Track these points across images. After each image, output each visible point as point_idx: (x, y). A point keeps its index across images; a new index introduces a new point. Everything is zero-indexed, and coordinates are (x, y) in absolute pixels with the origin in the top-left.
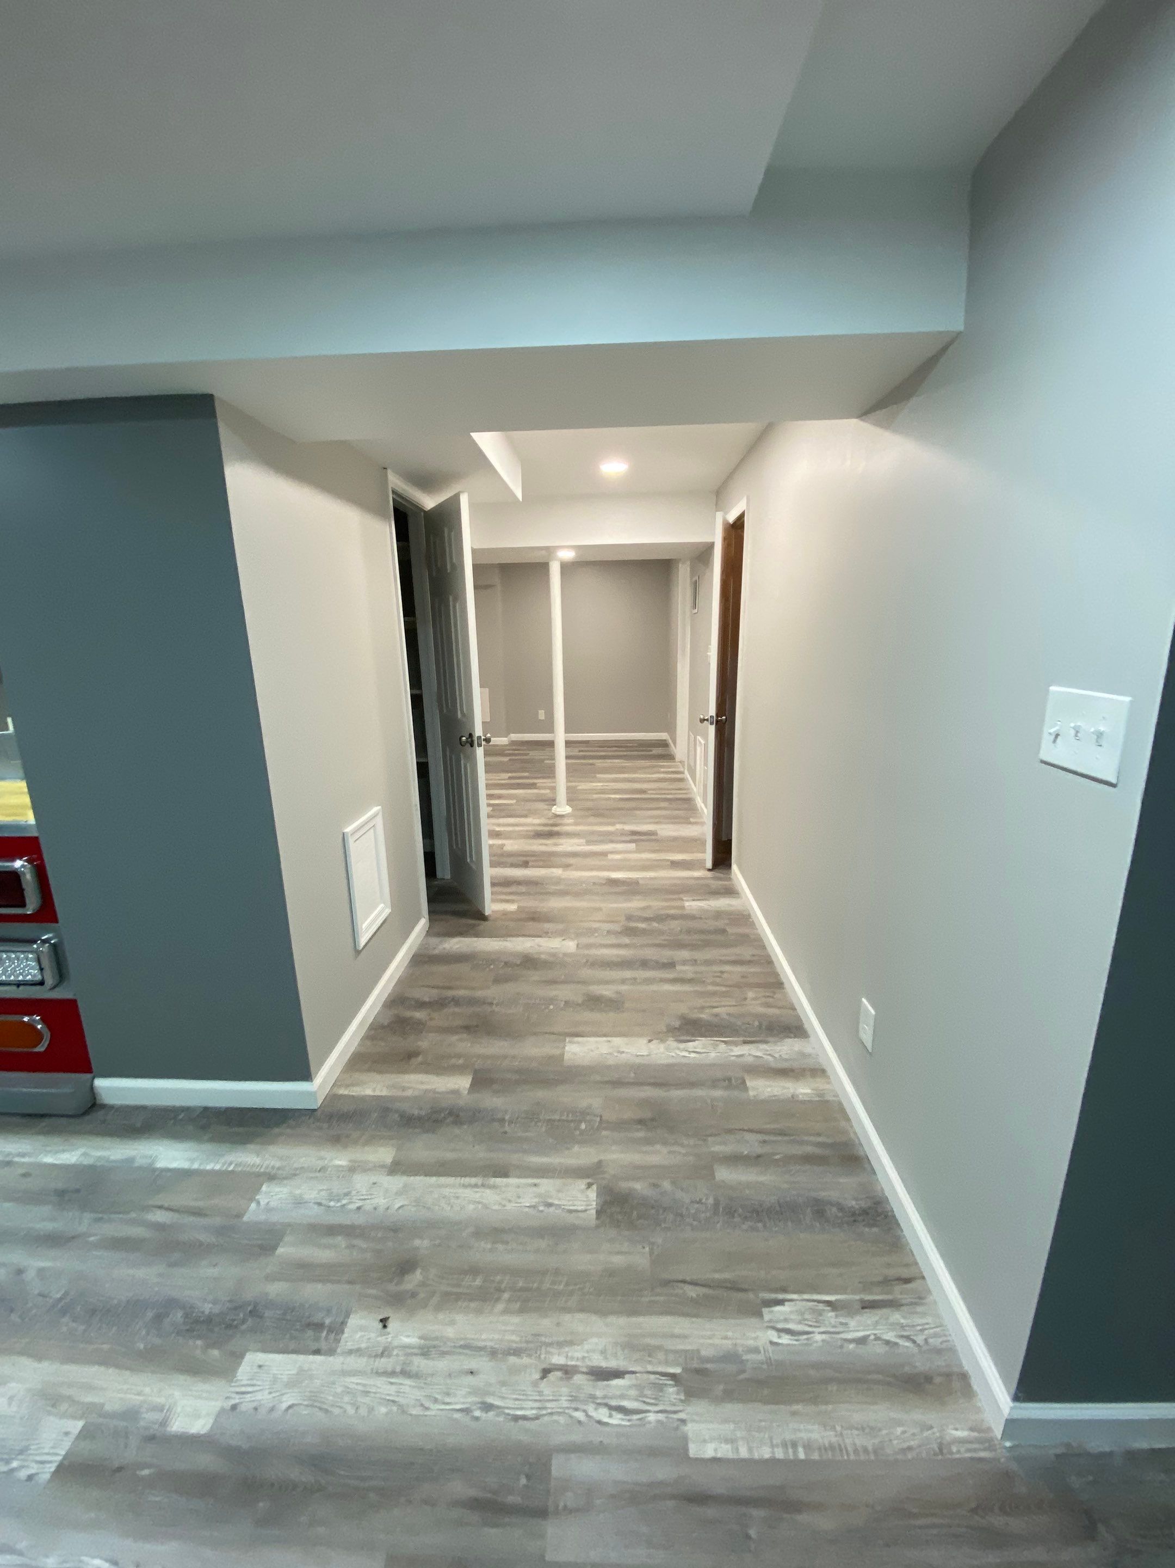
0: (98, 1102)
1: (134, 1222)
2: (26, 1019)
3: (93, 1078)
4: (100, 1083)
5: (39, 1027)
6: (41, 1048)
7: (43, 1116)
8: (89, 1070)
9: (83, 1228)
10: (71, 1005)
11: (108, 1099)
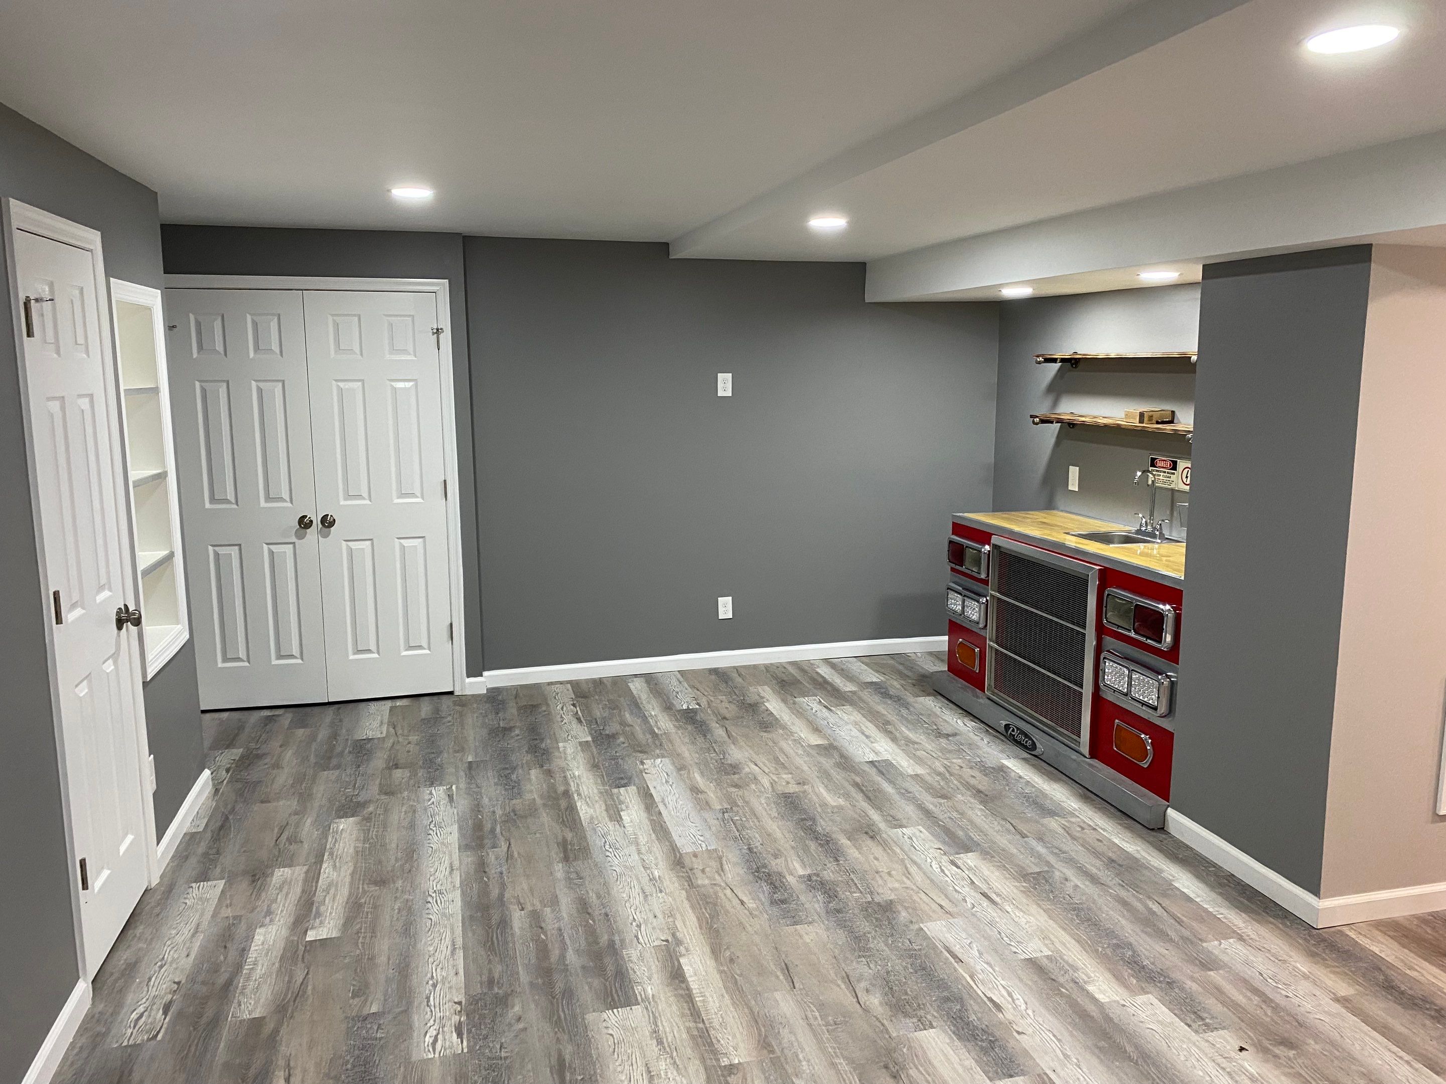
0: (1164, 826)
1: (1140, 900)
2: (1143, 736)
3: (1168, 806)
4: (1170, 812)
5: (1148, 748)
6: (1145, 764)
8: (1166, 797)
9: (1110, 884)
10: (1171, 735)
11: (1172, 829)
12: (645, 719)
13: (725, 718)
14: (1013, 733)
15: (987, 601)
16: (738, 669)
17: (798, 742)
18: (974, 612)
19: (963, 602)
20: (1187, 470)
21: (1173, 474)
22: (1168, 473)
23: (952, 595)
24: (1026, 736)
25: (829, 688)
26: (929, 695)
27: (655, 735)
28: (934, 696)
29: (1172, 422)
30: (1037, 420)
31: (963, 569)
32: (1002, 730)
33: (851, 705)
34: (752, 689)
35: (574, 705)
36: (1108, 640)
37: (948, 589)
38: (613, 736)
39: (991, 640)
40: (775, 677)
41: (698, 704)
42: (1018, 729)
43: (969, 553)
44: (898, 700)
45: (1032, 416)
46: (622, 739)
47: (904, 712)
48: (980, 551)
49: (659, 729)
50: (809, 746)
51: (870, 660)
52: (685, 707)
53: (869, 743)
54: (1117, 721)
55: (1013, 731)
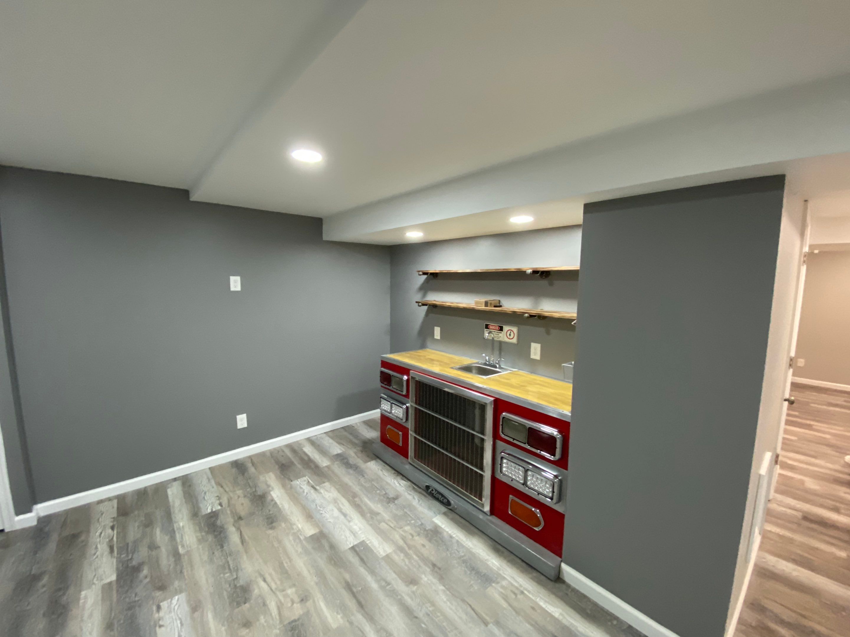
0: (561, 576)
2: (533, 509)
3: (561, 561)
4: (564, 566)
5: (538, 515)
6: (537, 529)
7: (535, 569)
8: (560, 556)
10: (561, 516)
11: (567, 579)
12: (172, 533)
13: (240, 518)
14: (432, 492)
15: (407, 407)
16: (253, 458)
17: (296, 536)
18: (398, 412)
19: (391, 407)
20: (510, 331)
21: (501, 333)
22: (497, 332)
23: (383, 401)
24: (443, 495)
25: (313, 466)
26: (372, 459)
27: (177, 556)
28: (375, 459)
29: (500, 306)
30: (420, 304)
31: (391, 388)
32: (424, 488)
33: (329, 480)
34: (262, 478)
35: (112, 528)
36: (499, 443)
37: (381, 398)
38: (137, 569)
39: (411, 431)
40: (277, 462)
41: (220, 504)
42: (436, 490)
43: (393, 380)
44: (355, 468)
45: (416, 302)
46: (145, 571)
47: (362, 480)
48: (402, 379)
49: (183, 546)
50: (306, 538)
51: (333, 434)
52: (209, 511)
53: (347, 523)
54: (511, 496)
55: (432, 490)
